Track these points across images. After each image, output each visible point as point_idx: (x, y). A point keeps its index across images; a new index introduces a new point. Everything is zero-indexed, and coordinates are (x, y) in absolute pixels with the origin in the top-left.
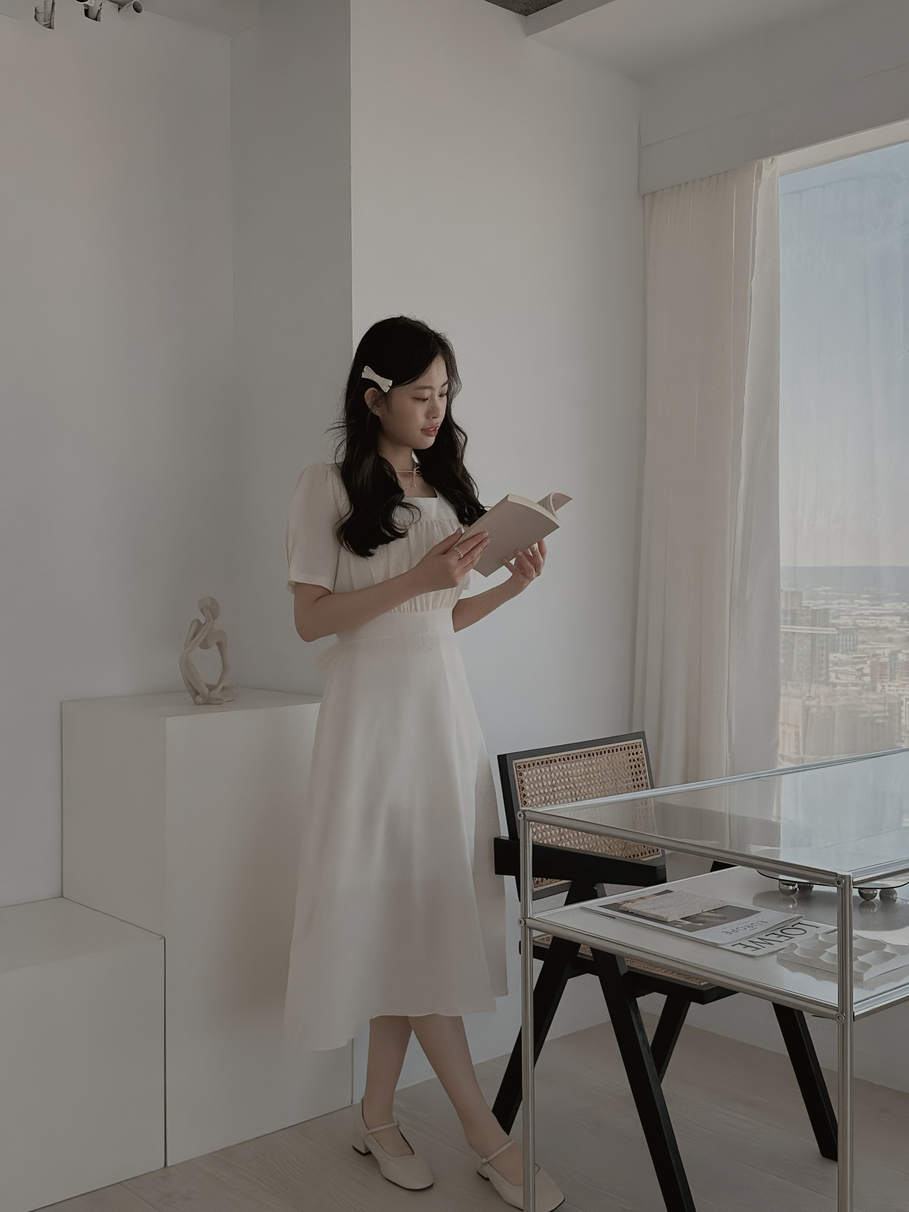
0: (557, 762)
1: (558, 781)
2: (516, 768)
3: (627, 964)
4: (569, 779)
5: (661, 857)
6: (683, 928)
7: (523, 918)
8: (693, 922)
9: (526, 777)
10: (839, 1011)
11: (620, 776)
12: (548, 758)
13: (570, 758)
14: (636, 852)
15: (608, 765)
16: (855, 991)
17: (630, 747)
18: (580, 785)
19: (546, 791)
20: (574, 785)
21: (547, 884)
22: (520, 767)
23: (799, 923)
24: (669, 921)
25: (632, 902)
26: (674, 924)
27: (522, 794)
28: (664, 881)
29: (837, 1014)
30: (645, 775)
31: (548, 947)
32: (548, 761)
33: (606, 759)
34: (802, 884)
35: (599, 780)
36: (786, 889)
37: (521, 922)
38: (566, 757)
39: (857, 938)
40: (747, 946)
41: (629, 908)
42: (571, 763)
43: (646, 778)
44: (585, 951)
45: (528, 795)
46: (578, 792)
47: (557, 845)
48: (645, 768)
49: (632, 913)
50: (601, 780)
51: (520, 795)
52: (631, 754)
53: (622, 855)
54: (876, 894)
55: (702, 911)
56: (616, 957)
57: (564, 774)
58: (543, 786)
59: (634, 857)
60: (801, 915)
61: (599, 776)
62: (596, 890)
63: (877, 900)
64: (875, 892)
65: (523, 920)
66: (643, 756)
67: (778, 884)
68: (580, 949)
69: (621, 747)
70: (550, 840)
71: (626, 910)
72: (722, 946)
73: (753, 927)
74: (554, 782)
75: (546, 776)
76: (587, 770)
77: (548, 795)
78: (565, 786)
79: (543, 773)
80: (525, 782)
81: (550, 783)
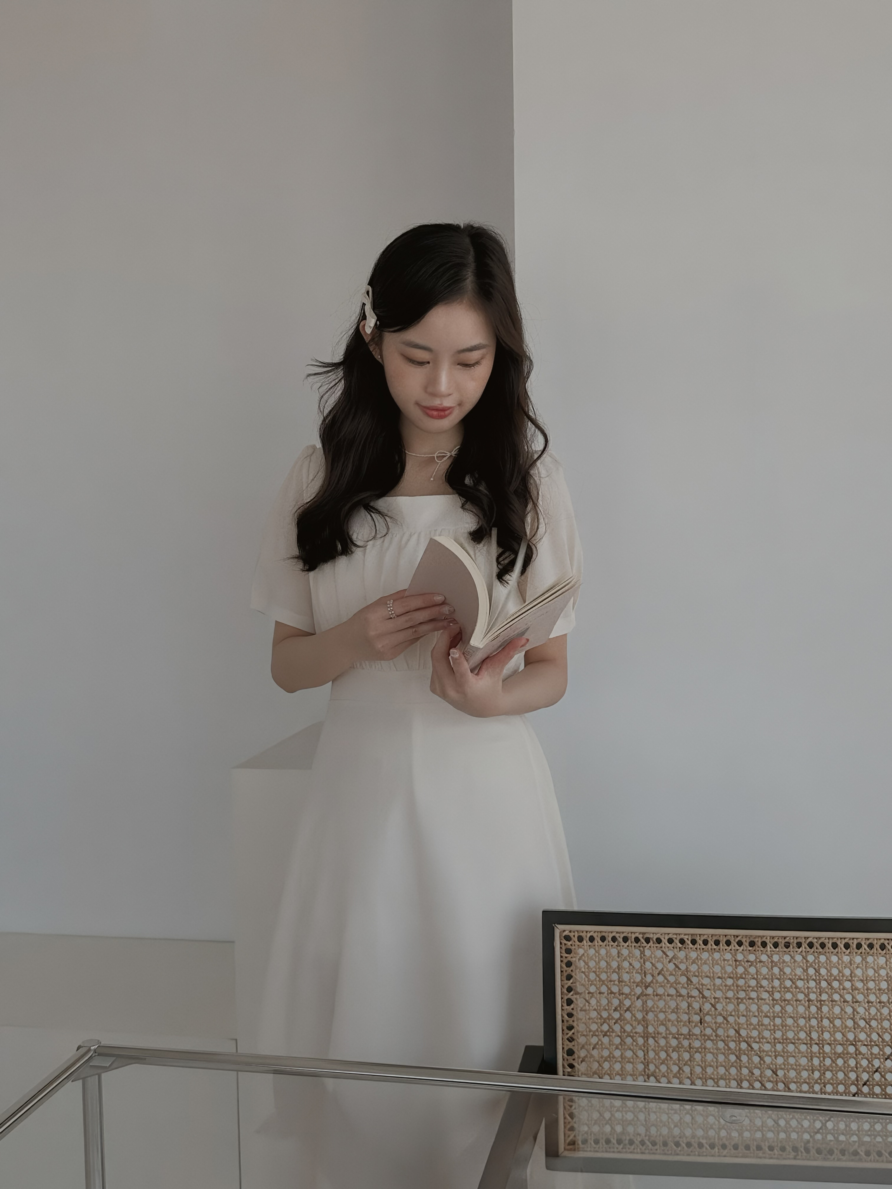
0: (662, 944)
1: (660, 978)
2: (561, 939)
4: (688, 979)
12: (644, 934)
19: (626, 990)
22: (568, 938)
27: (566, 987)
35: (771, 994)
45: (580, 989)
46: (707, 1007)
51: (562, 986)
57: (677, 967)
58: (620, 980)
74: (649, 978)
75: (631, 964)
76: (740, 970)
77: (630, 999)
78: (677, 991)
79: (623, 958)
80: (577, 966)
81: (638, 978)
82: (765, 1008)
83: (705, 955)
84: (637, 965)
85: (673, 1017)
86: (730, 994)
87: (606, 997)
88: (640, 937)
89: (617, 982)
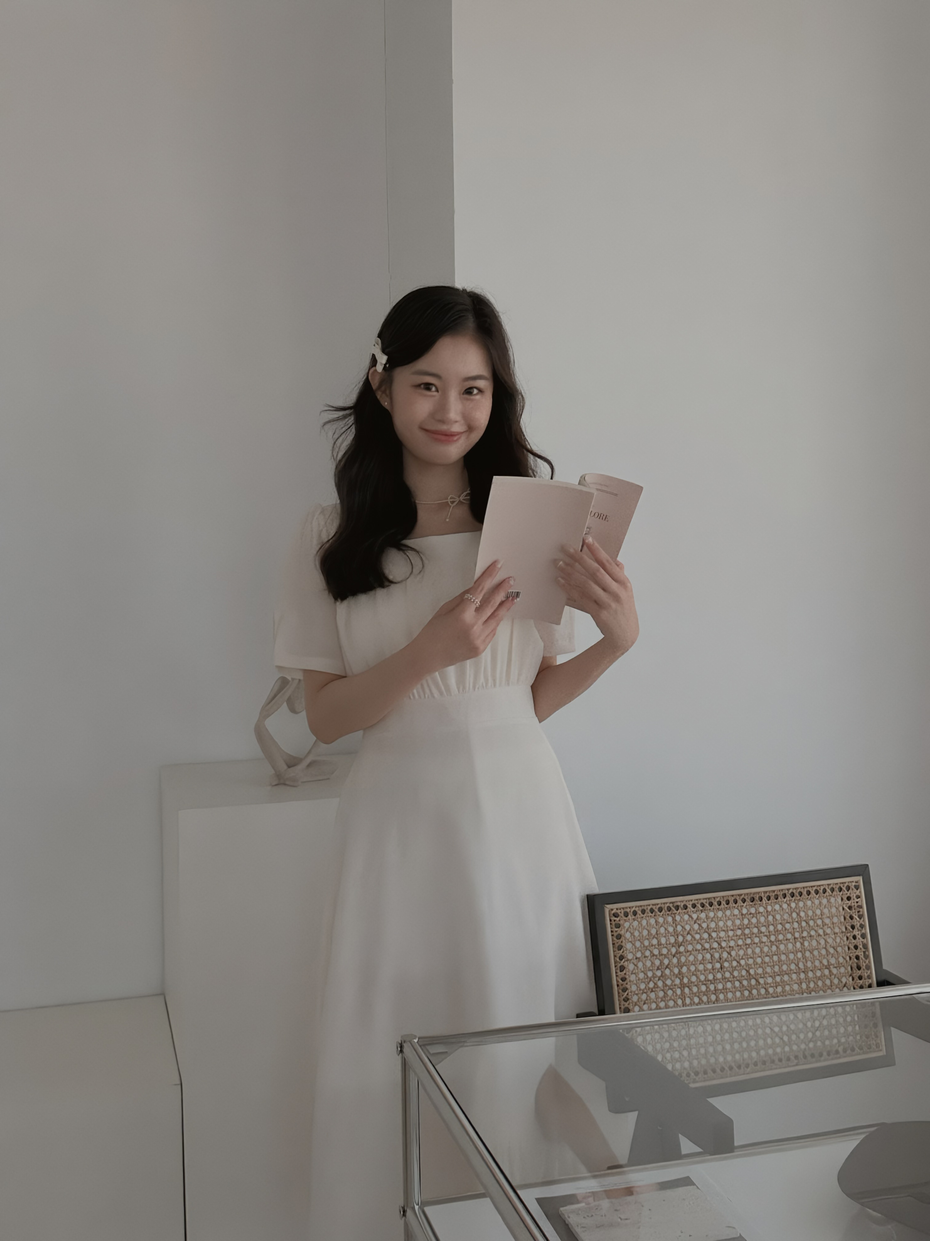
0: (688, 909)
1: (689, 938)
2: (610, 916)
4: (710, 935)
9: (624, 932)
12: (673, 903)
17: (836, 889)
18: (732, 943)
19: (665, 951)
20: (719, 944)
22: (616, 915)
27: (618, 956)
30: (863, 931)
35: (769, 937)
38: (706, 902)
42: (715, 911)
43: (863, 936)
45: (630, 956)
46: (725, 955)
48: (864, 921)
50: (773, 938)
51: (615, 956)
52: (837, 899)
57: (700, 926)
58: (659, 944)
66: (858, 904)
69: (818, 888)
74: (680, 939)
75: (666, 929)
76: (746, 921)
77: (668, 958)
78: (702, 946)
79: (660, 925)
80: (625, 937)
81: (672, 940)
82: (766, 949)
83: (720, 914)
84: (671, 929)
85: (701, 967)
86: (740, 942)
87: (650, 960)
88: (671, 905)
89: (657, 946)
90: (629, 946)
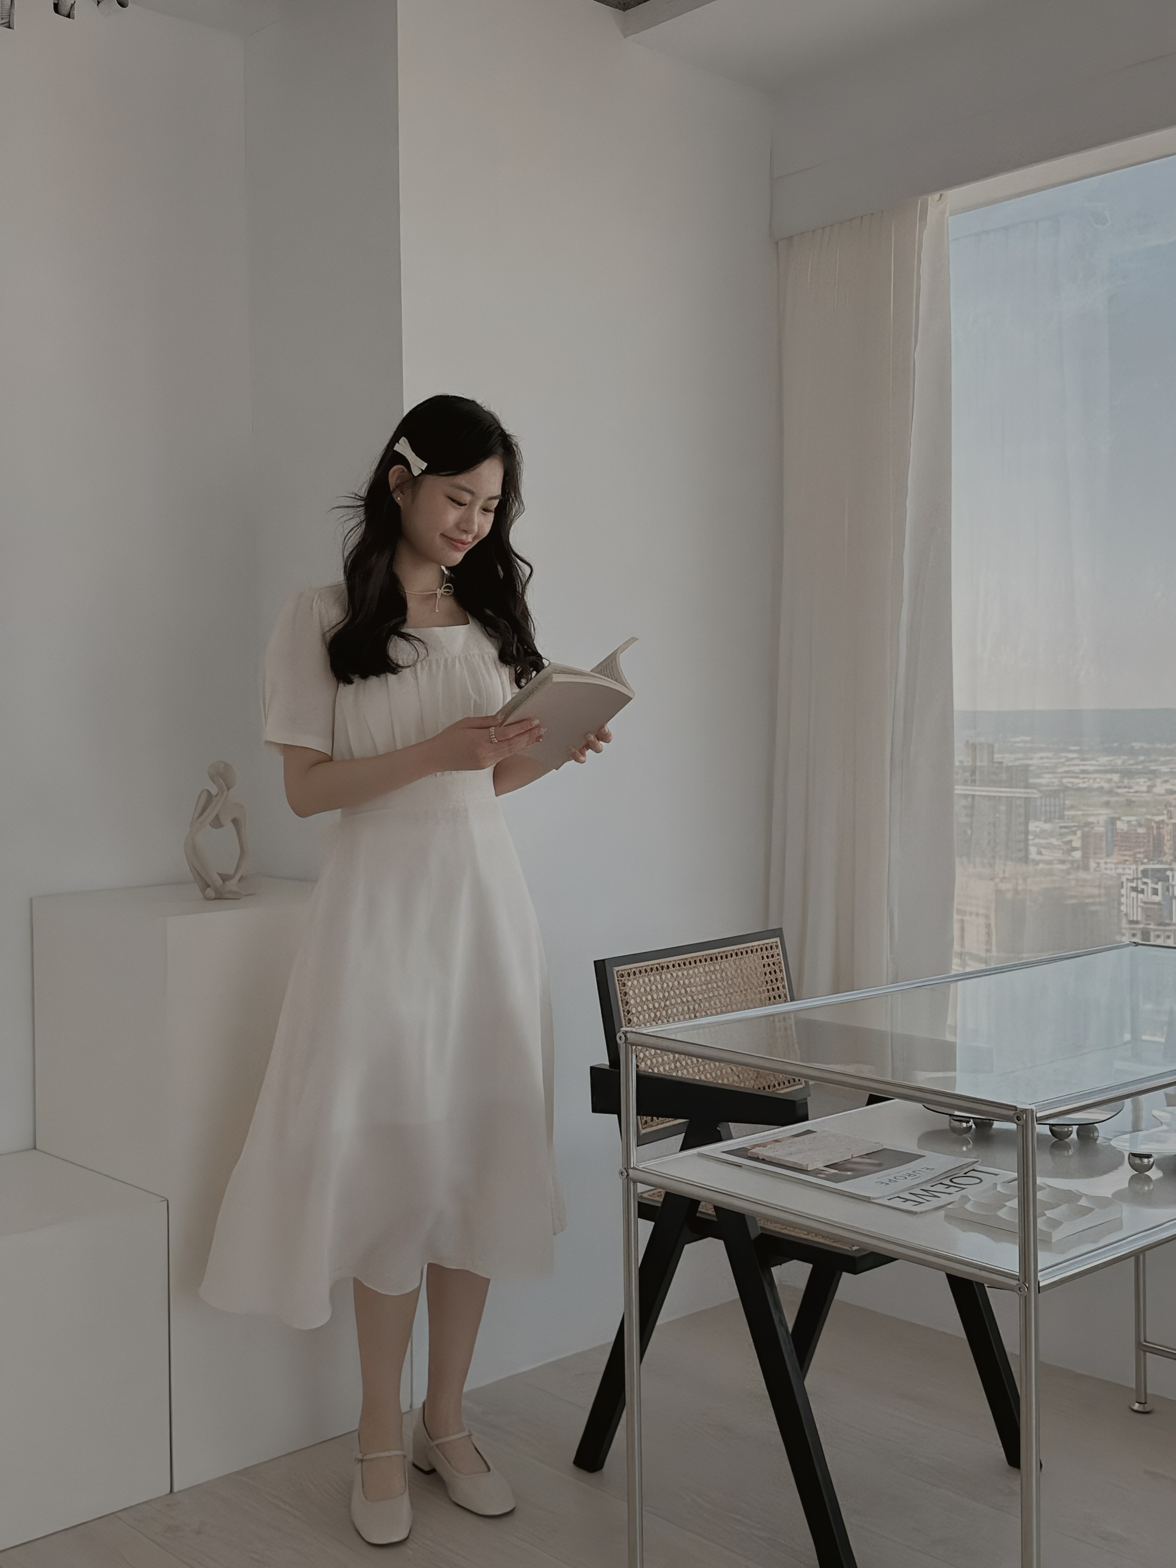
0: (670, 969)
1: (672, 993)
2: (618, 977)
3: (759, 1225)
4: (686, 990)
5: (804, 1087)
6: (828, 1178)
7: (625, 1169)
8: (840, 1171)
9: (630, 989)
10: (1021, 1280)
11: (751, 985)
12: (659, 964)
13: (687, 963)
14: (772, 1081)
15: (736, 971)
16: (1040, 1255)
17: (764, 949)
18: (700, 997)
19: (657, 1005)
20: (693, 998)
21: (658, 1125)
22: (623, 976)
23: (974, 1170)
24: (809, 1170)
25: (764, 1145)
26: (815, 1173)
27: (626, 1010)
28: (805, 1118)
29: (1017, 1284)
30: (783, 983)
31: (659, 1205)
32: (659, 968)
33: (732, 963)
34: (979, 1120)
35: (724, 990)
36: (959, 1126)
37: (622, 1173)
38: (681, 963)
39: (1045, 1188)
40: (907, 1200)
41: (760, 1153)
42: (688, 970)
43: (784, 987)
44: (706, 1209)
45: (634, 1011)
46: (697, 1006)
47: (671, 1074)
48: (783, 975)
49: (763, 1159)
50: (727, 991)
51: (624, 1011)
52: (765, 957)
53: (753, 1087)
54: (1071, 1132)
55: (852, 1156)
56: (746, 1216)
57: (679, 983)
58: (653, 999)
59: (769, 1089)
60: (976, 1160)
61: (725, 986)
62: (719, 1131)
63: (1073, 1139)
64: (1070, 1129)
65: (625, 1171)
66: (781, 960)
67: (948, 1122)
68: (700, 1206)
69: (752, 948)
70: (661, 1069)
71: (756, 1157)
72: (874, 1201)
73: (915, 1175)
74: (666, 994)
75: (656, 986)
76: (708, 978)
77: (659, 1011)
78: (681, 999)
79: (652, 983)
80: (629, 995)
81: (661, 995)
83: (691, 972)
88: (658, 966)
89: (651, 1001)
90: (632, 1002)
